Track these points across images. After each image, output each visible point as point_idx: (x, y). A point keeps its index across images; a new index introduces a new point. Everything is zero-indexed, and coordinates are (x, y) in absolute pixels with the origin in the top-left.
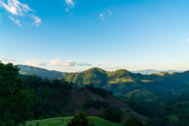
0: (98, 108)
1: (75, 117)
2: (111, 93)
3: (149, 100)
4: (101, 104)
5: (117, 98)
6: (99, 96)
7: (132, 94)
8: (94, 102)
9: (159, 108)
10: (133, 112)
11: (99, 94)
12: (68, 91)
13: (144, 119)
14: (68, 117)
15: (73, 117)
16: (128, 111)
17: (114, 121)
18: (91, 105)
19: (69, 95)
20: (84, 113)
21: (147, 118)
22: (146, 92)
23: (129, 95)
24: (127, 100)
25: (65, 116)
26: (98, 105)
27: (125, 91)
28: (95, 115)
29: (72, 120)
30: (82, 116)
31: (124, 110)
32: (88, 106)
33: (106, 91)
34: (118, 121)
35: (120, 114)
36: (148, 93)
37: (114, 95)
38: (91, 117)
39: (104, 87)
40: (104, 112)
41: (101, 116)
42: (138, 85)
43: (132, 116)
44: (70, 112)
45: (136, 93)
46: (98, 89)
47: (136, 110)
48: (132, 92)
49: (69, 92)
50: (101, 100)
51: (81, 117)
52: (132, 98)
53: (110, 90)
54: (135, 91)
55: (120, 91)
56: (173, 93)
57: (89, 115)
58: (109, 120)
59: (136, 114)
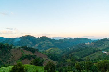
0: (30, 59)
1: (15, 66)
2: (38, 50)
3: (58, 53)
4: (31, 56)
5: (41, 52)
6: (30, 52)
7: (50, 50)
8: (27, 56)
9: (63, 56)
10: (50, 60)
11: (30, 51)
12: (9, 50)
13: (55, 63)
14: (9, 67)
15: (13, 67)
16: (47, 59)
17: (39, 66)
18: (25, 58)
19: (10, 52)
20: (21, 63)
21: (57, 62)
22: (57, 49)
23: (48, 51)
24: (46, 54)
25: (6, 66)
26: (29, 57)
27: (46, 49)
28: (28, 64)
29: (13, 68)
30: (20, 65)
31: (44, 59)
32: (23, 59)
33: (35, 49)
34: (42, 65)
35: (42, 62)
36: (58, 49)
37: (39, 51)
38: (24, 65)
39: (33, 47)
40: (34, 61)
41: (31, 64)
42: (53, 45)
43: (49, 62)
45: (51, 49)
46: (29, 48)
47: (51, 59)
48: (49, 49)
50: (32, 54)
51: (19, 66)
52: (49, 52)
53: (37, 48)
54: (51, 48)
55: (43, 49)
56: (69, 49)
57: (24, 64)
58: (37, 65)
59: (51, 60)
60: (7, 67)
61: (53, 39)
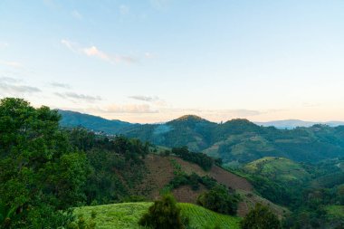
0: (195, 188)
1: (156, 203)
2: (219, 162)
3: (291, 177)
4: (200, 181)
5: (229, 170)
6: (196, 166)
7: (259, 165)
8: (188, 178)
9: (309, 192)
10: (260, 199)
11: (197, 163)
12: (141, 157)
13: (280, 212)
14: (143, 203)
15: (150, 204)
16: (250, 196)
17: (223, 213)
18: (182, 184)
19: (143, 163)
20: (170, 195)
21: (285, 209)
22: (285, 163)
23: (253, 166)
24: (247, 176)
25: (136, 201)
26: (194, 183)
27: (245, 160)
28: (190, 201)
29: (151, 208)
30: (168, 202)
31: (242, 193)
32: (177, 183)
33: (210, 158)
34: (232, 213)
35: (235, 201)
36: (289, 162)
37: (224, 165)
38: (181, 204)
39: (206, 152)
40: (207, 196)
41: (200, 204)
42: (271, 149)
43: (258, 205)
44: (145, 194)
45: (264, 163)
46: (194, 154)
47: (264, 195)
48: (258, 161)
49: (144, 158)
50: (201, 174)
51: (166, 204)
52: (258, 172)
53: (217, 156)
54: (264, 159)
55: (235, 159)
56: (338, 165)
57: (179, 201)
58: (216, 210)
59: (265, 201)
60: (138, 203)
61: (272, 128)
